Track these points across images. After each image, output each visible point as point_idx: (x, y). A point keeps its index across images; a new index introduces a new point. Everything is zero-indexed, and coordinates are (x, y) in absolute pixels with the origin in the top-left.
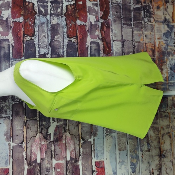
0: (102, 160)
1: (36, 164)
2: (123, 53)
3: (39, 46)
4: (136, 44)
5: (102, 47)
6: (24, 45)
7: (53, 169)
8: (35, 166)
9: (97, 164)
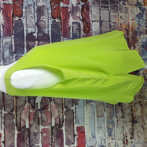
0: (83, 125)
1: (25, 129)
2: (101, 33)
3: (27, 26)
4: (112, 24)
5: (83, 27)
6: (13, 24)
7: (40, 134)
8: (24, 131)
9: (78, 129)
